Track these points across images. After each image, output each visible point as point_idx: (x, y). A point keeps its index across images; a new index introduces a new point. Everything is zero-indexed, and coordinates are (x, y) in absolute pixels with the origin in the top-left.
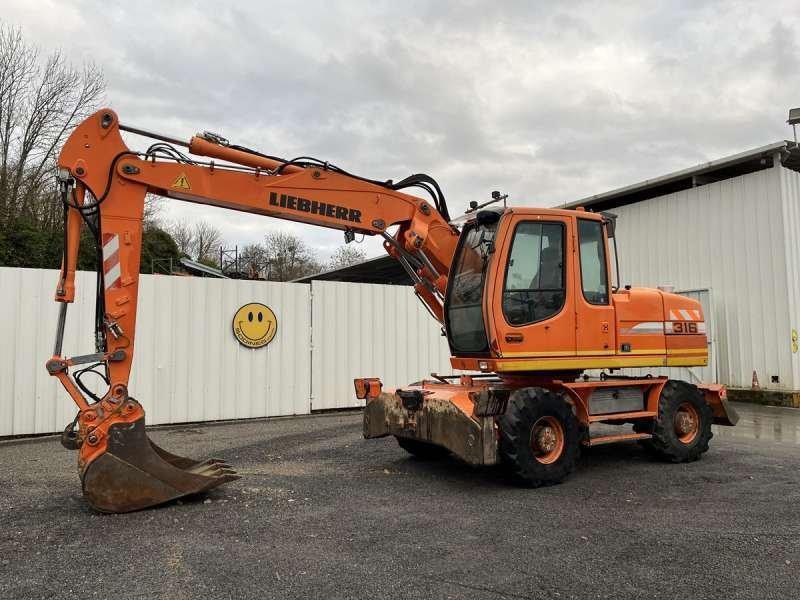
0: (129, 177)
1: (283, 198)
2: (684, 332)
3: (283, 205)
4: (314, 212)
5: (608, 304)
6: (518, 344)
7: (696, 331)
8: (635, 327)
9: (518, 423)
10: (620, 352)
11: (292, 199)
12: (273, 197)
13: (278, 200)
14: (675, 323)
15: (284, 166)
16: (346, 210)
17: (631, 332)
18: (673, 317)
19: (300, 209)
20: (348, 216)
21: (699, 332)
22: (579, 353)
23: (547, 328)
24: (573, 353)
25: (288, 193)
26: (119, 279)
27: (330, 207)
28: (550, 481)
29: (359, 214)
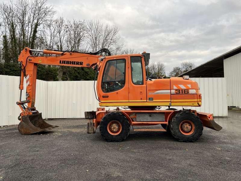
0: (30, 62)
1: (63, 61)
2: (181, 93)
3: (63, 63)
4: (70, 64)
5: (143, 84)
6: (107, 98)
7: (188, 92)
8: (156, 92)
9: (102, 122)
10: (148, 101)
11: (65, 61)
12: (60, 61)
13: (62, 62)
14: (176, 90)
15: (63, 53)
16: (79, 62)
17: (153, 94)
18: (175, 87)
19: (67, 63)
20: (79, 64)
21: (190, 93)
22: (130, 101)
23: (117, 93)
24: (128, 101)
25: (64, 60)
26: (29, 84)
27: (75, 62)
28: (115, 141)
29: (82, 63)
